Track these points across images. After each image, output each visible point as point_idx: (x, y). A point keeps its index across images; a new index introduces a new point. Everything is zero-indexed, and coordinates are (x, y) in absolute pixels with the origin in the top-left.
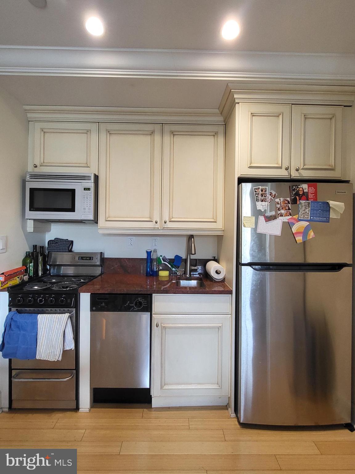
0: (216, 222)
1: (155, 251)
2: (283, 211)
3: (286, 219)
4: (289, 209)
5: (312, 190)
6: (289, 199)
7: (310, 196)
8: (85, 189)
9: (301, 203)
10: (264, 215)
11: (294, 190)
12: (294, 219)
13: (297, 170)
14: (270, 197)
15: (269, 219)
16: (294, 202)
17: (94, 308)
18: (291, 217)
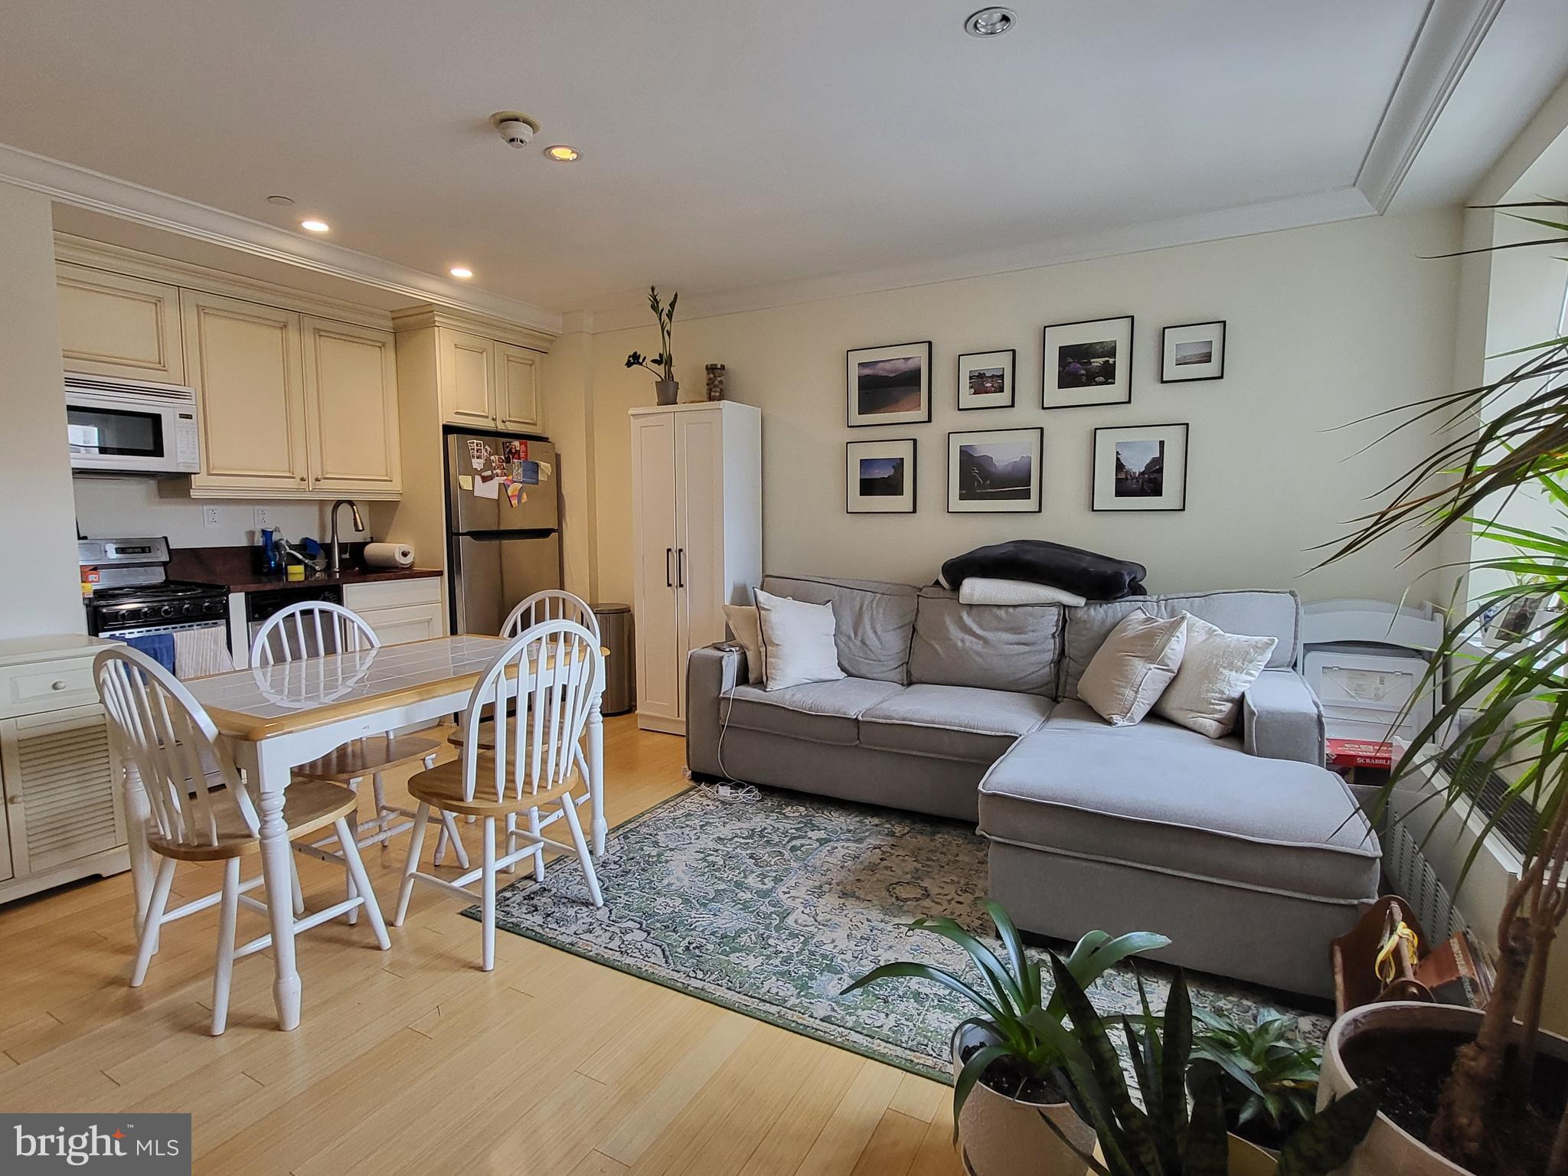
0: (391, 481)
1: (277, 530)
2: (499, 471)
3: (502, 479)
4: (504, 469)
5: (523, 448)
6: (503, 457)
7: (522, 455)
8: (182, 416)
9: (514, 463)
10: (480, 475)
11: (508, 447)
12: (509, 480)
13: (503, 422)
14: (485, 454)
15: (485, 479)
16: (508, 461)
17: (257, 616)
18: (506, 478)
